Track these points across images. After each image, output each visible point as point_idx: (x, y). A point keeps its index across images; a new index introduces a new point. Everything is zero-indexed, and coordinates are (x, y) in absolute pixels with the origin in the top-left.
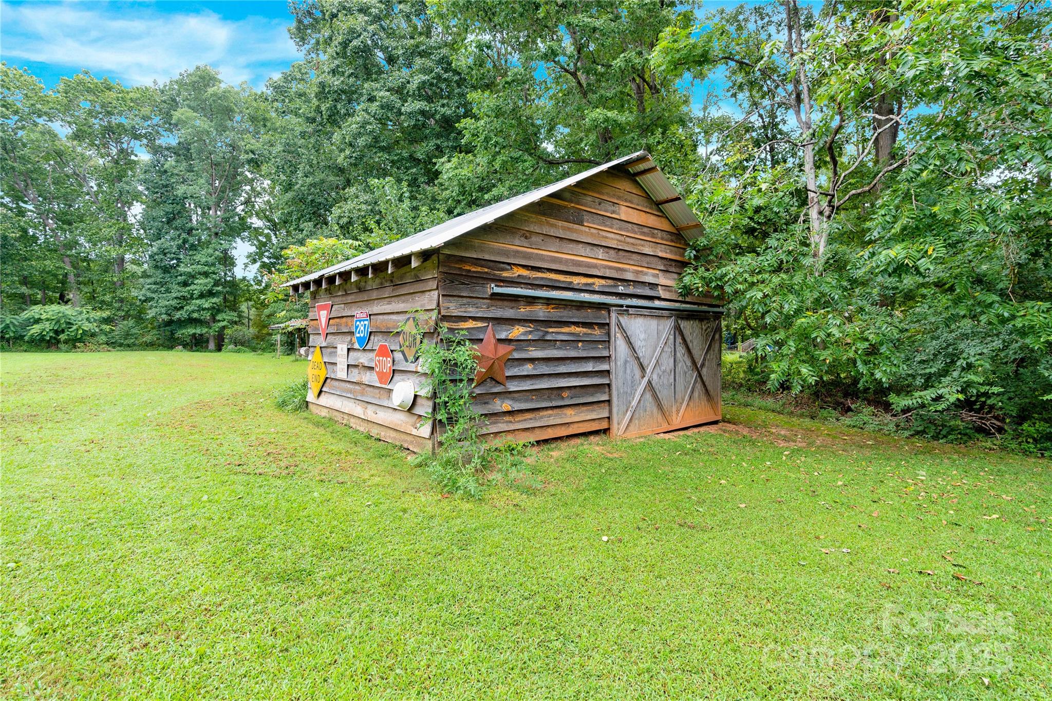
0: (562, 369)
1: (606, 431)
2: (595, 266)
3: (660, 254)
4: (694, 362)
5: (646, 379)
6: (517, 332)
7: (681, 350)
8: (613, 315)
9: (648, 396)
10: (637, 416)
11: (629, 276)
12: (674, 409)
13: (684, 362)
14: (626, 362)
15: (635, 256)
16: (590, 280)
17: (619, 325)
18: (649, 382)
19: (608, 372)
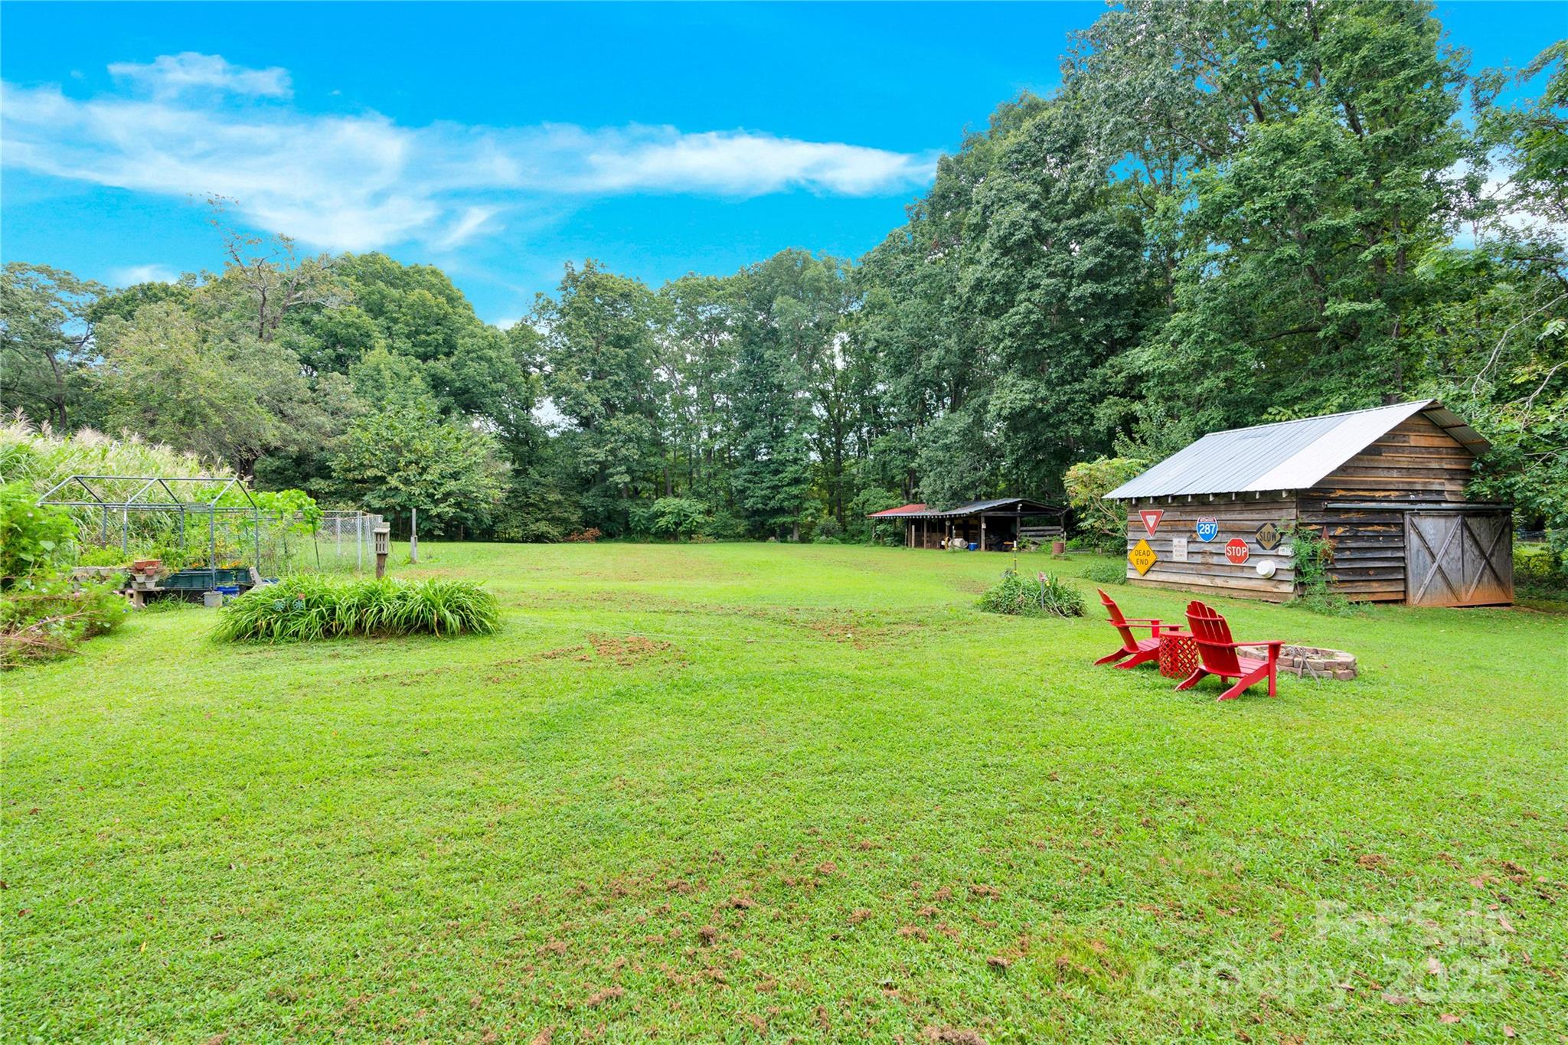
0: (1369, 555)
1: (1404, 601)
2: (1391, 483)
3: (1446, 467)
4: (1482, 553)
5: (1436, 565)
6: (1340, 531)
7: (1468, 543)
8: (1407, 518)
9: (1438, 577)
10: (1429, 591)
11: (1419, 487)
12: (1463, 589)
13: (1472, 552)
14: (1418, 551)
15: (1422, 472)
16: (1387, 493)
17: (1413, 525)
18: (1439, 567)
19: (1403, 558)
